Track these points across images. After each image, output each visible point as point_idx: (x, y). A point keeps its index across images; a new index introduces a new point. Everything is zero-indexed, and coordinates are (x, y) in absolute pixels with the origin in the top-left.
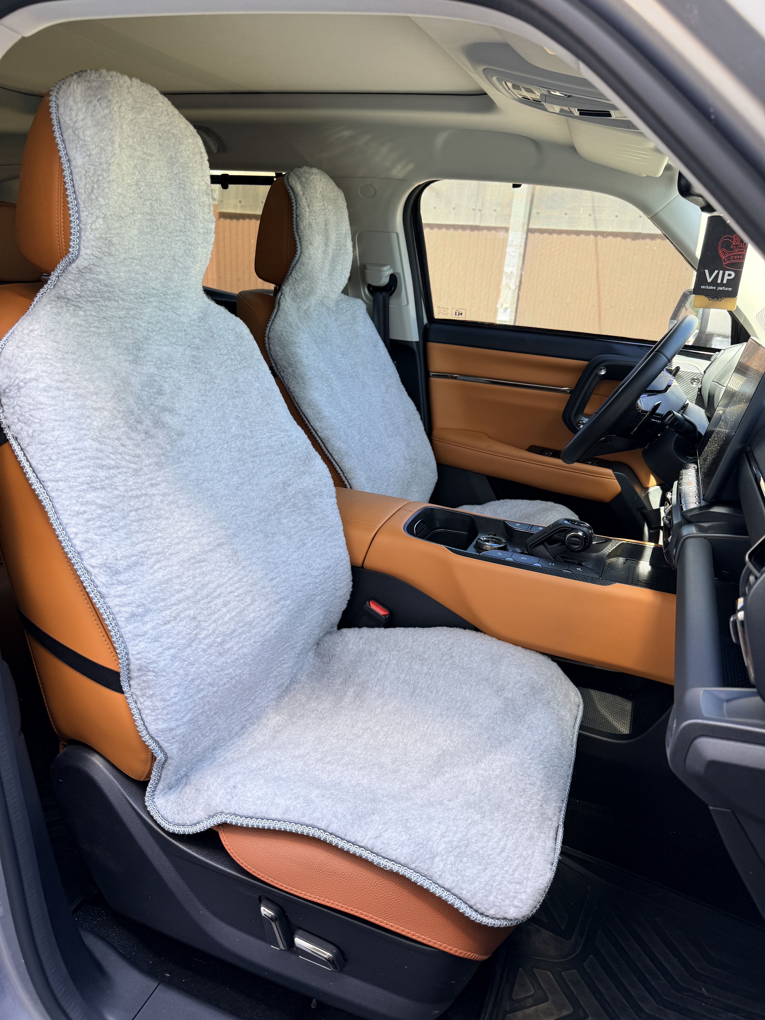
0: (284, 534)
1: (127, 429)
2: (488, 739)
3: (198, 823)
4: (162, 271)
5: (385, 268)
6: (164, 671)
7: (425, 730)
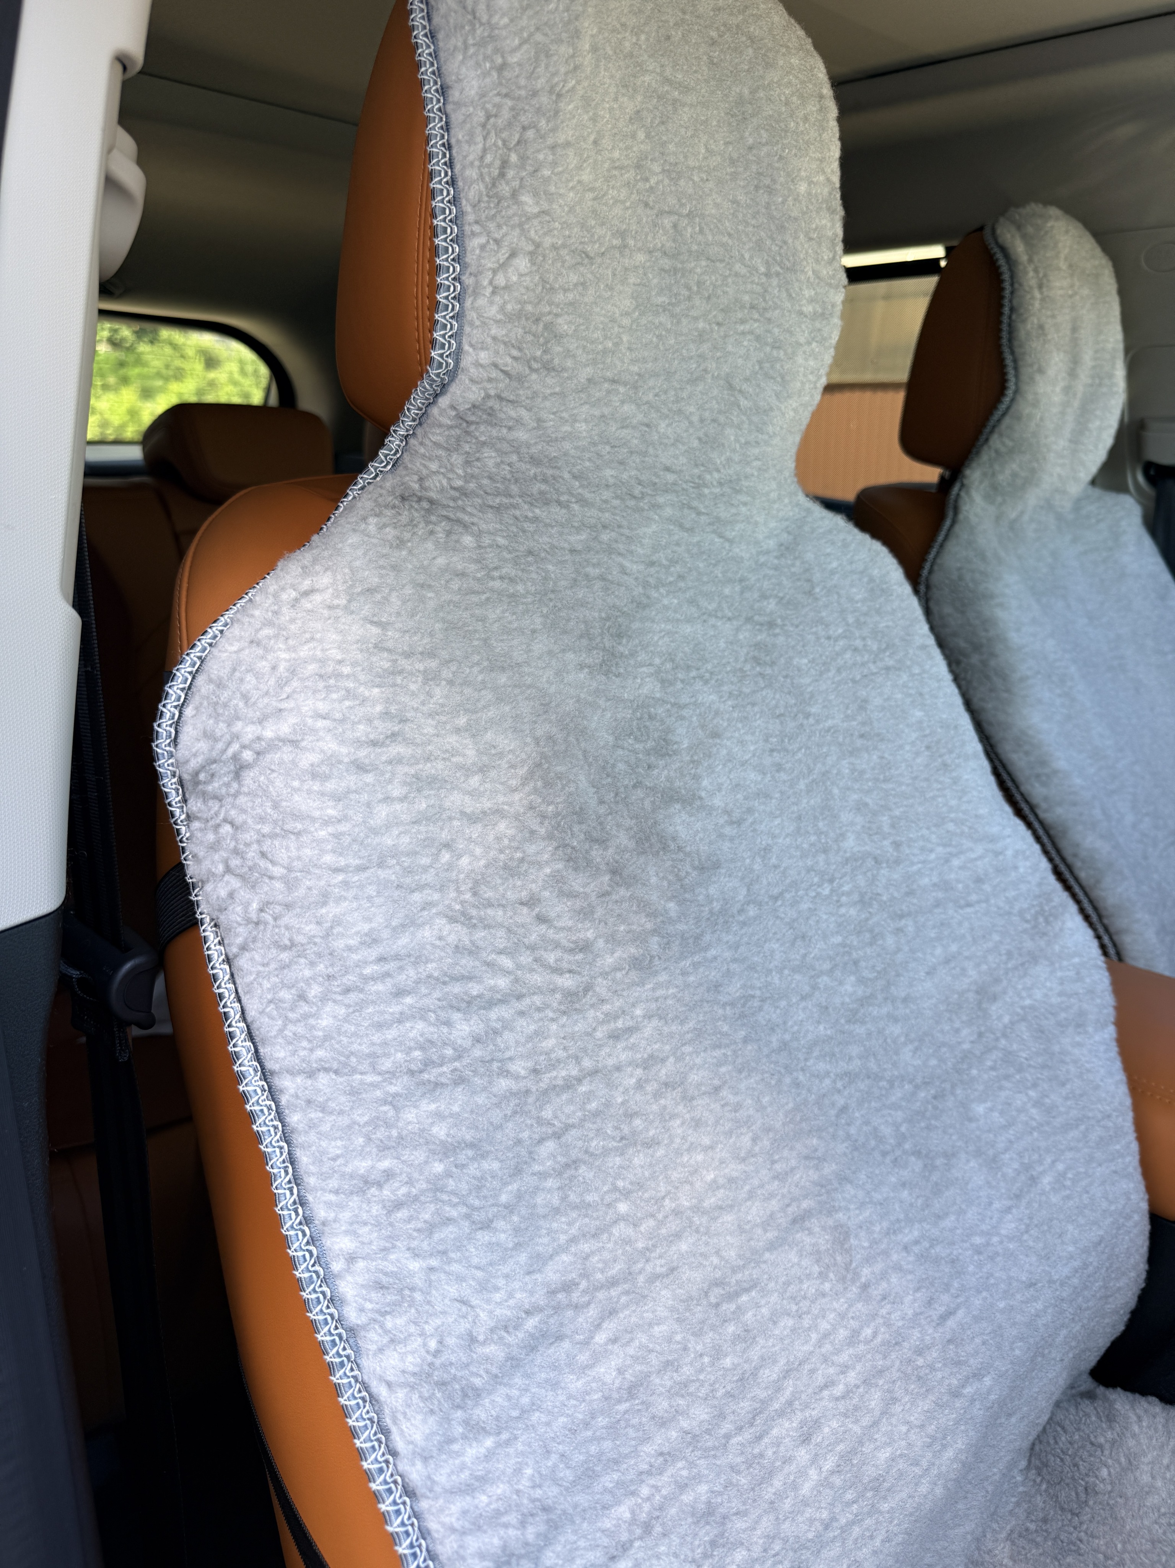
0: (978, 1153)
1: (560, 866)
4: (695, 419)
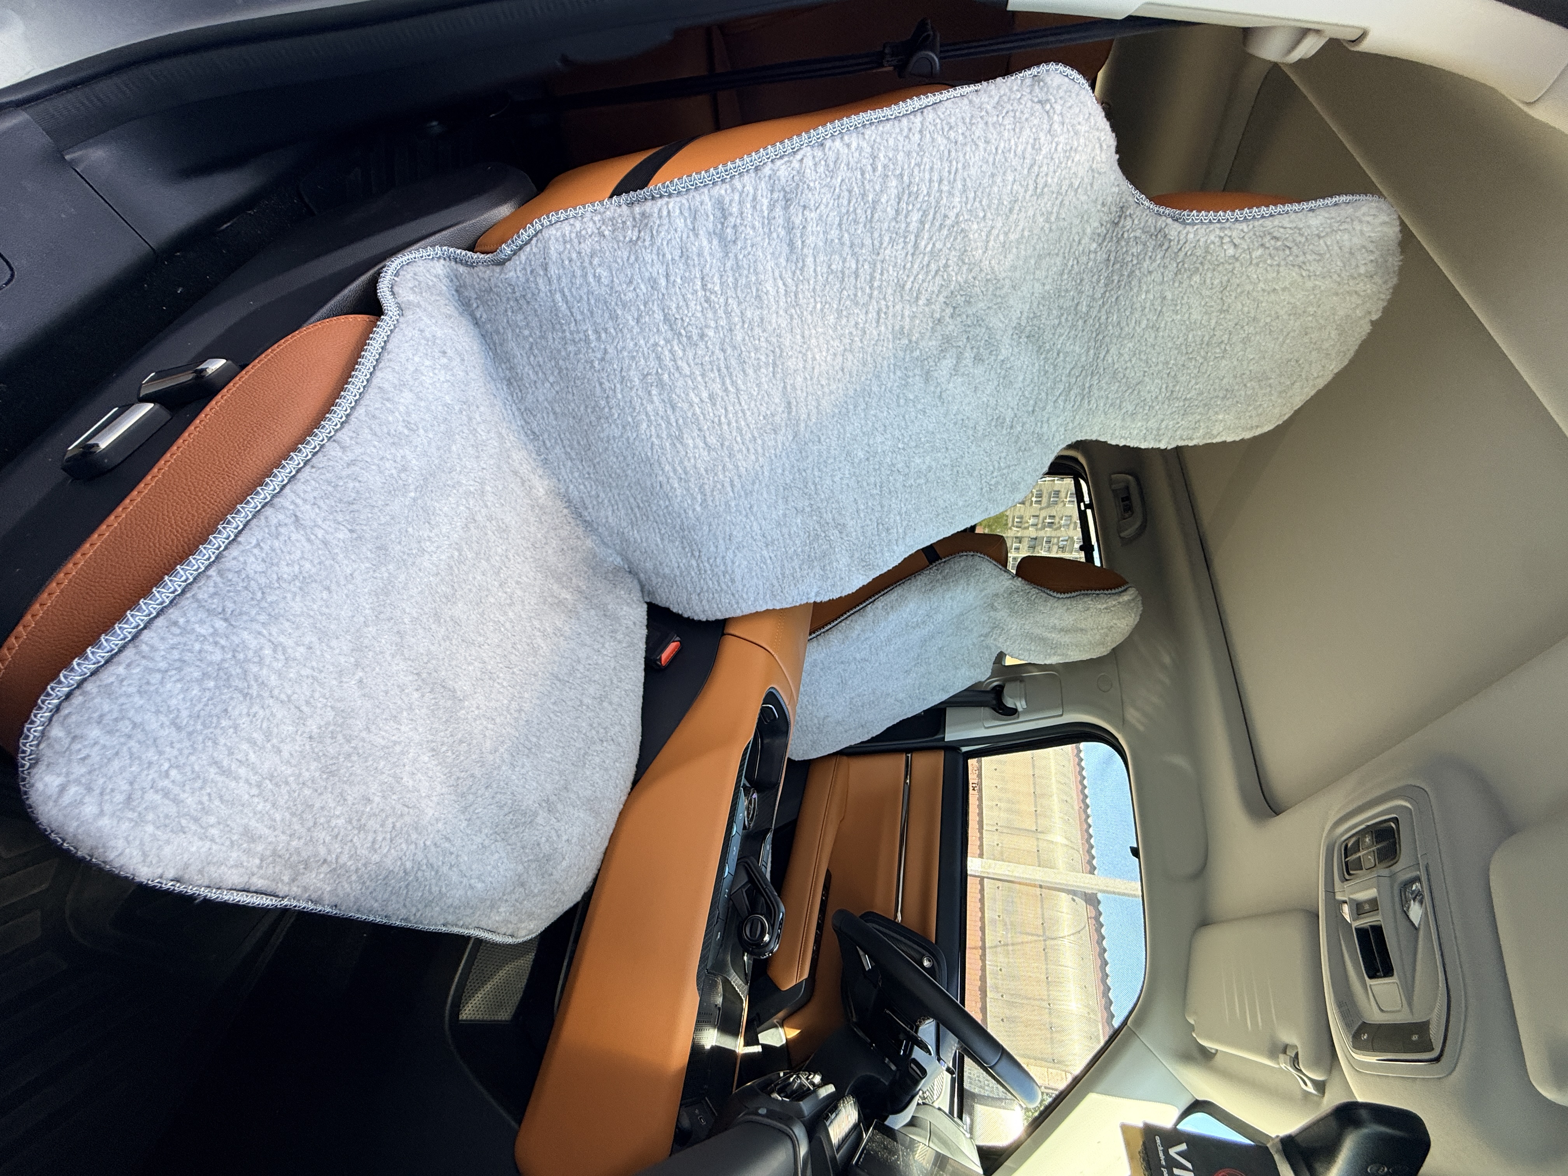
0: (784, 516)
1: (953, 286)
2: (472, 776)
3: (393, 294)
4: (1128, 364)
5: (1024, 703)
6: (636, 259)
7: (500, 681)
